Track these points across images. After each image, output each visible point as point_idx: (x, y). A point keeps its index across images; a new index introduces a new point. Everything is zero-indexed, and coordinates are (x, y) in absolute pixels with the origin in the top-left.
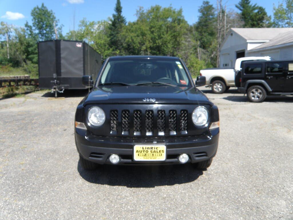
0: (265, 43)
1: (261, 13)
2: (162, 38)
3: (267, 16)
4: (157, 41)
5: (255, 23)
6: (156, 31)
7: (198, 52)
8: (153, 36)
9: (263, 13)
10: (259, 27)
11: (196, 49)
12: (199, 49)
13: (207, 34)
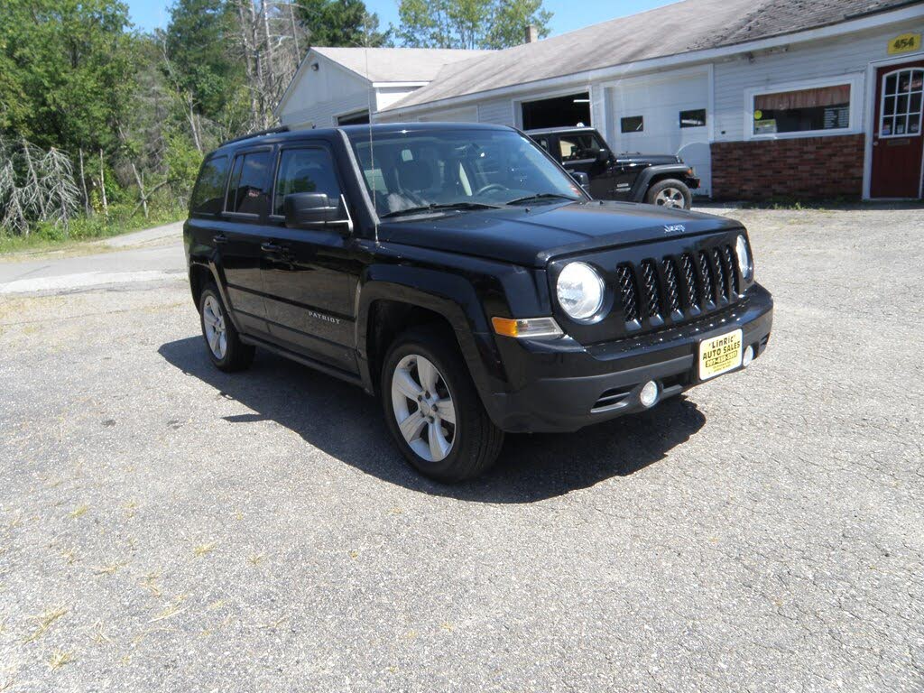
0: (419, 90)
1: (350, 5)
2: (64, 82)
3: (367, 15)
4: (49, 97)
5: (339, 33)
6: (38, 57)
7: (190, 127)
8: (30, 77)
9: (356, 6)
10: (353, 46)
11: (182, 118)
12: (193, 119)
13: (208, 67)
